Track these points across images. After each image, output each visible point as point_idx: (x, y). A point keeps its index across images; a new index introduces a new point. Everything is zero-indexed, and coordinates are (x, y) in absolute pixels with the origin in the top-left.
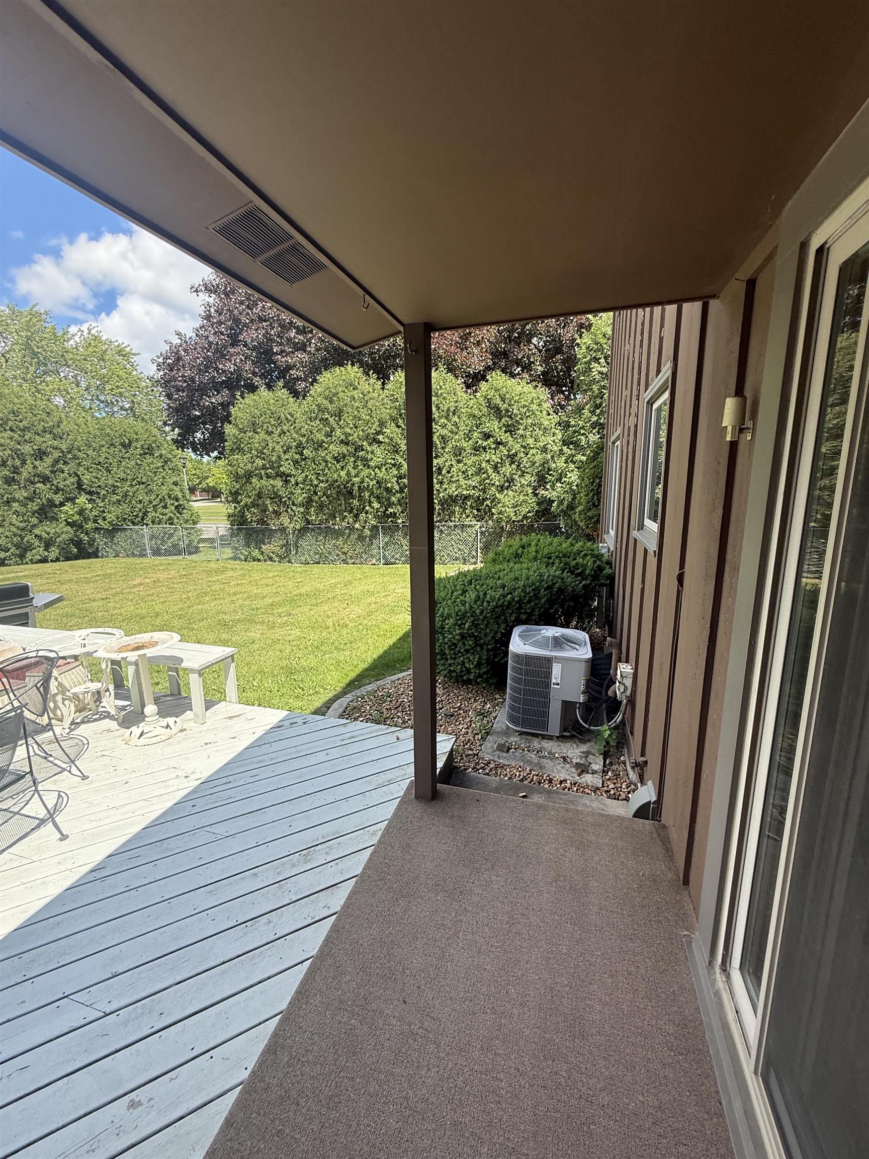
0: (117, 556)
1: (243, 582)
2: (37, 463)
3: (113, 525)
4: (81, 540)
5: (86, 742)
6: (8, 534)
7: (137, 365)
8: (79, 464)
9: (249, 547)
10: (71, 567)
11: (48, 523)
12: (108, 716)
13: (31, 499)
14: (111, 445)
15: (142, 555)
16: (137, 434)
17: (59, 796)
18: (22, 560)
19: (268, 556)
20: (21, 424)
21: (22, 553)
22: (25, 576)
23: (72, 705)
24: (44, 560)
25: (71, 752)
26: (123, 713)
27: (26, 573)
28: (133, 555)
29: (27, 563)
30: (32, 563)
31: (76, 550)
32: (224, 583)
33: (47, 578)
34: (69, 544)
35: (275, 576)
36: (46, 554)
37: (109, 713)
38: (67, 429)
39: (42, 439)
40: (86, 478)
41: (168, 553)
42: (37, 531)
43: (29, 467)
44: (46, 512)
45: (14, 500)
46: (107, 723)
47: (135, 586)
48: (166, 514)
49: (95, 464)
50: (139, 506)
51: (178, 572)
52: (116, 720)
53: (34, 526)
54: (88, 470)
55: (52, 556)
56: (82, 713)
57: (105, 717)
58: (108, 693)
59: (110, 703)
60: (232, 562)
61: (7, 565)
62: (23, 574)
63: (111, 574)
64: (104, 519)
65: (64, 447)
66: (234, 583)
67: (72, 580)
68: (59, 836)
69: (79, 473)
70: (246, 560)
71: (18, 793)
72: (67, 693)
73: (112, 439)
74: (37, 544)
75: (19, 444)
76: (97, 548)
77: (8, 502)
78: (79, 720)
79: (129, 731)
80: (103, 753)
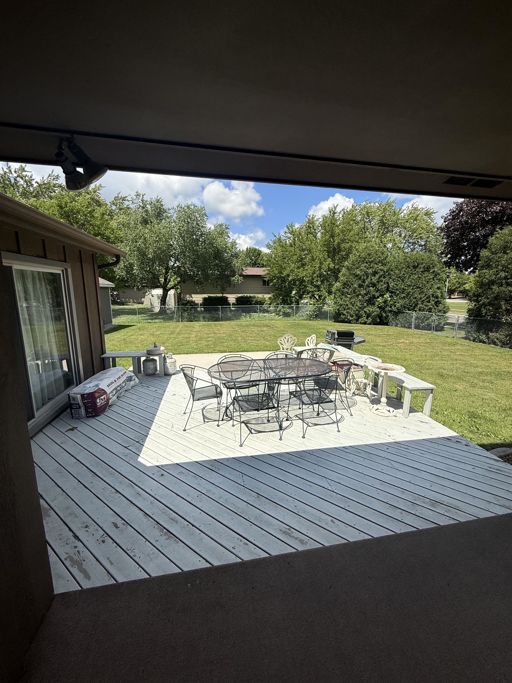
0: (397, 326)
1: (466, 354)
2: (372, 278)
3: (399, 309)
4: (382, 316)
5: (356, 402)
6: (354, 309)
7: (435, 219)
8: (390, 278)
9: (479, 332)
10: (375, 328)
11: (370, 306)
12: (367, 396)
13: (366, 294)
14: (408, 267)
15: (409, 327)
16: (423, 260)
17: (342, 417)
18: (357, 322)
19: (493, 341)
20: (370, 260)
21: (357, 319)
22: (356, 329)
23: (355, 385)
24: (365, 323)
25: (350, 404)
26: (373, 398)
27: (357, 328)
28: (405, 327)
29: (358, 324)
30: (360, 324)
31: (379, 320)
32: (451, 352)
33: (364, 332)
34: (377, 317)
35: (493, 355)
36: (367, 320)
37: (368, 395)
38: (389, 260)
39: (377, 266)
40: (391, 285)
41: (424, 328)
42: (365, 309)
43: (369, 280)
44: (371, 301)
45: (360, 294)
46: (366, 399)
47: (400, 343)
48: (428, 306)
49: (398, 277)
50: (414, 300)
51: (425, 340)
52: (370, 399)
53: (365, 307)
54: (393, 281)
55: (369, 322)
56: (358, 391)
57: (366, 396)
58: (369, 386)
59: (369, 391)
60: (463, 340)
61: (351, 323)
62: (356, 328)
63: (390, 335)
64: (395, 306)
65: (385, 269)
66: (458, 353)
67: (373, 334)
68: (338, 430)
69: (389, 282)
70: (474, 341)
71: (330, 409)
72: (355, 380)
73: (409, 264)
74: (364, 315)
75: (368, 269)
76: (389, 321)
77: (358, 295)
78: (356, 393)
79: (373, 406)
80: (361, 410)
